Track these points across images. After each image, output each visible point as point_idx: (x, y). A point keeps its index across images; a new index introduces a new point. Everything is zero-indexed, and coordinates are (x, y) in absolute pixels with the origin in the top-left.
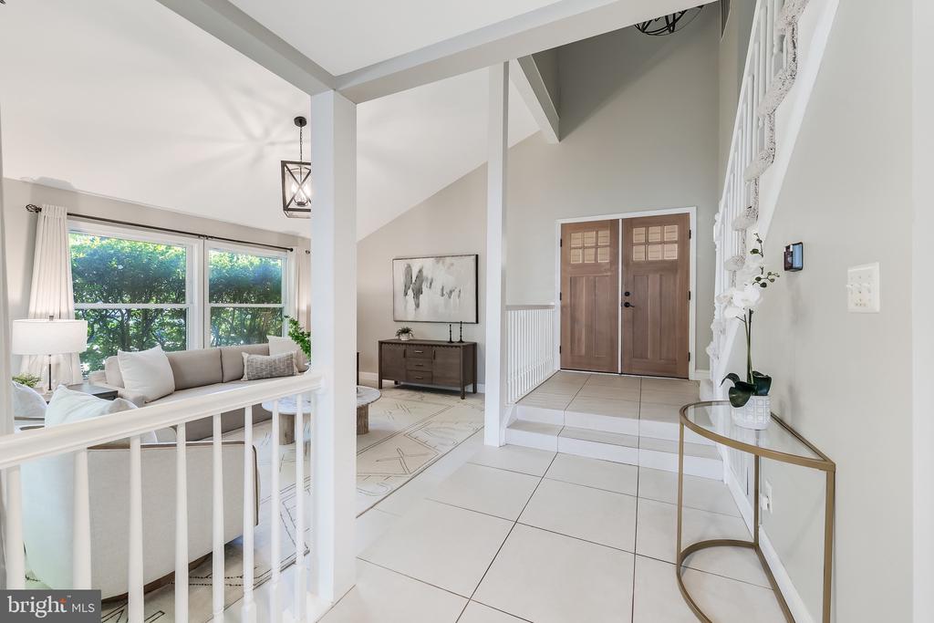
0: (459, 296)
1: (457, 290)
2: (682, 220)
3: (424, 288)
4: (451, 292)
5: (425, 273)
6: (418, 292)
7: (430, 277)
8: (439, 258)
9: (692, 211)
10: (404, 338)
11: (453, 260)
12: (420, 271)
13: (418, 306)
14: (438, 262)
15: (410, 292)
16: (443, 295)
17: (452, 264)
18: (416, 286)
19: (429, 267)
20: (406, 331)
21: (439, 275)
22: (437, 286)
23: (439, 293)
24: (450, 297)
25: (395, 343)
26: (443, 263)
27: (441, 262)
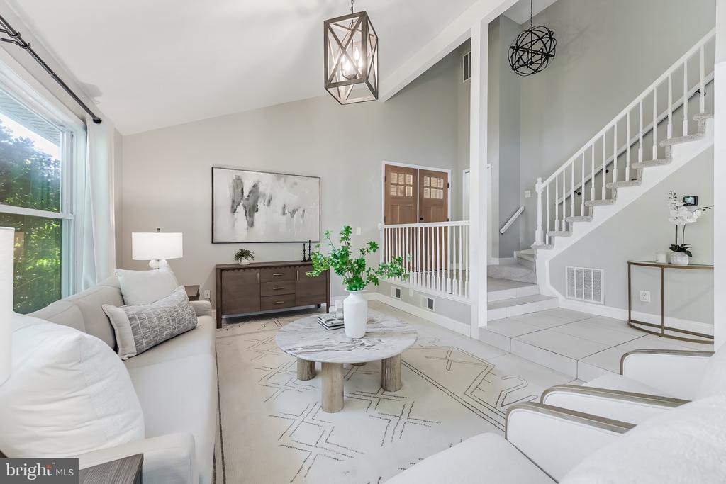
0: (303, 216)
1: (300, 211)
2: (444, 175)
3: (260, 205)
4: (294, 211)
5: (262, 189)
6: (252, 210)
7: (268, 194)
8: (279, 175)
9: (449, 172)
10: (245, 262)
11: (297, 179)
12: (255, 186)
13: (251, 224)
14: (278, 179)
15: (240, 209)
16: (284, 214)
17: (296, 184)
18: (249, 203)
19: (267, 184)
20: (243, 254)
21: (280, 194)
22: (277, 204)
23: (280, 211)
24: (292, 216)
25: (233, 269)
26: (285, 181)
27: (283, 179)
